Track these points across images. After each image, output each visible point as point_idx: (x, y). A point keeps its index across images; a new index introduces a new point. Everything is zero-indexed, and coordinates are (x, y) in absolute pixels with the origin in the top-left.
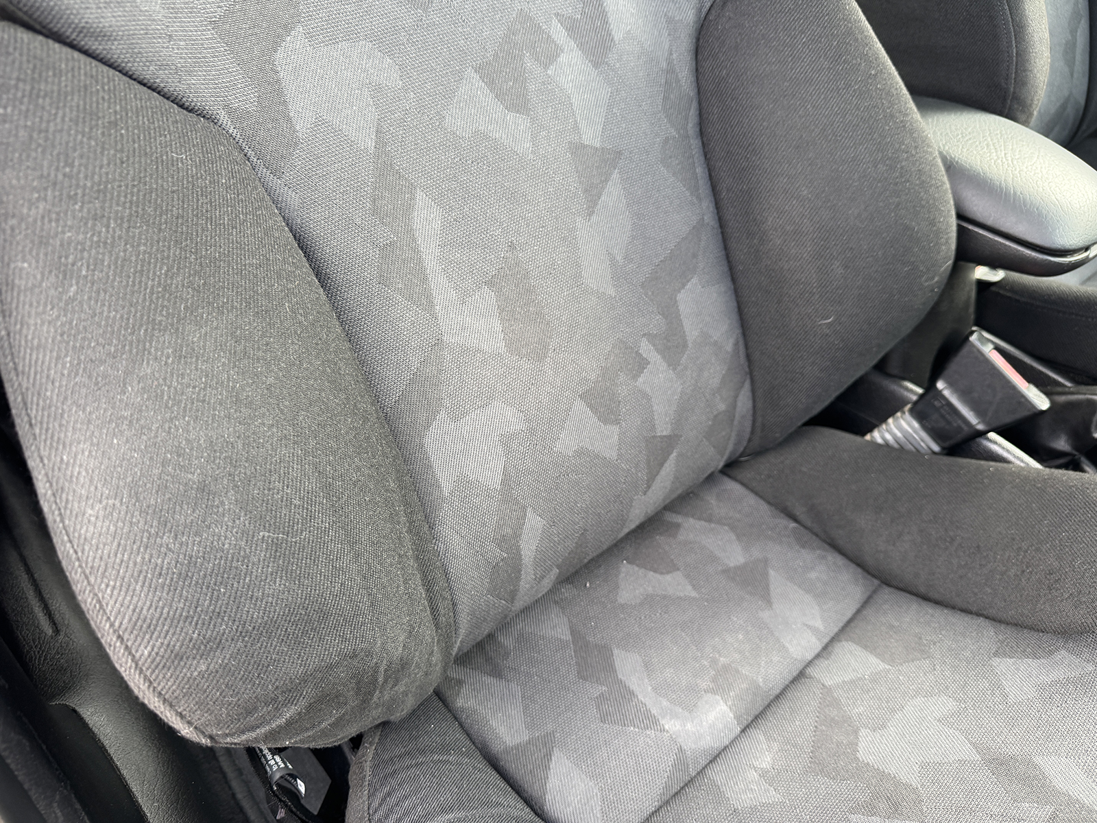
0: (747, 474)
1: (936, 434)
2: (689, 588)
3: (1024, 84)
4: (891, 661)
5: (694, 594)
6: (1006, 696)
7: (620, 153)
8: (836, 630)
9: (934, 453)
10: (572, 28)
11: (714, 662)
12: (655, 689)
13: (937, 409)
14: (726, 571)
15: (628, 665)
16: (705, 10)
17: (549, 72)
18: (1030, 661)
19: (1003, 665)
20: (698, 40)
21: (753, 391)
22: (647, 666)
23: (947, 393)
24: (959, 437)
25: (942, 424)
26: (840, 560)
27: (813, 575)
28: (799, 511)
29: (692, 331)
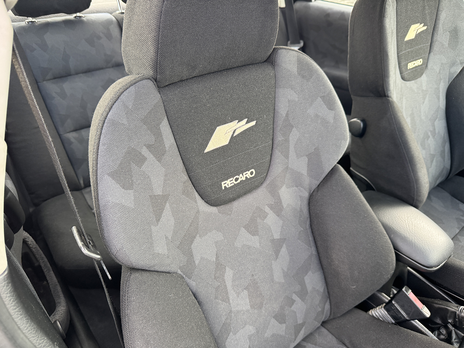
0: (329, 326)
1: (393, 317)
7: (286, 239)
16: (312, 192)
17: (264, 222)
21: (330, 303)
23: (396, 305)
24: (401, 320)
25: (395, 315)
29: (309, 288)
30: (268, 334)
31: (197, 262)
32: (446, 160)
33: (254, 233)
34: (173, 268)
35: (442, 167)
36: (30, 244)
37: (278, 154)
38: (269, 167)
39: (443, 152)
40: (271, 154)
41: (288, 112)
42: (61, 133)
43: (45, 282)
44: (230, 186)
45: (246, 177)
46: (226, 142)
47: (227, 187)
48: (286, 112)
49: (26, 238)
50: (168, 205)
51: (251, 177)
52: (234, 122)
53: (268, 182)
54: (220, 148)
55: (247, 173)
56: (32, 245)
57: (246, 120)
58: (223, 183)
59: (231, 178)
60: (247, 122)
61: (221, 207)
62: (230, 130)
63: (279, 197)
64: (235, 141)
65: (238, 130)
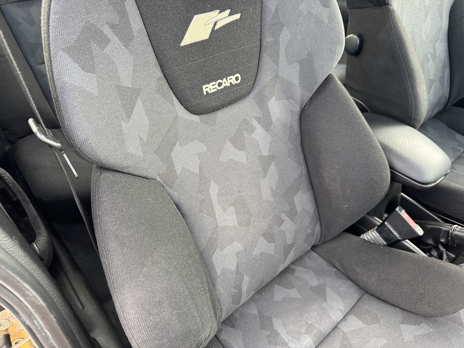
0: (319, 250)
1: (385, 239)
2: (298, 294)
3: (418, 115)
4: (366, 324)
5: (300, 297)
6: (403, 339)
7: (274, 156)
8: (349, 310)
9: (384, 245)
10: (259, 121)
11: (307, 322)
12: (286, 333)
13: (385, 231)
14: (311, 288)
15: (278, 325)
16: (303, 106)
17: (252, 136)
18: (412, 326)
19: (404, 327)
20: (301, 115)
21: (321, 225)
22: (284, 324)
23: (388, 226)
24: (393, 241)
25: (387, 236)
26: (351, 283)
27: (341, 289)
28: (337, 265)
29: (299, 208)
30: (257, 252)
31: (178, 172)
32: (444, 88)
33: (241, 147)
34: (151, 173)
35: (441, 95)
36: (6, 179)
37: (266, 58)
38: (257, 74)
39: (443, 78)
40: (259, 58)
41: (277, 6)
42: (33, 64)
43: (26, 218)
44: (212, 91)
45: (231, 83)
46: (205, 36)
47: (210, 92)
48: (275, 7)
49: (2, 173)
50: (139, 101)
51: (237, 84)
52: (215, 11)
53: (255, 91)
54: (199, 42)
55: (232, 79)
56: (8, 180)
57: (229, 11)
58: (204, 87)
59: (213, 82)
60: (230, 14)
61: (203, 116)
62: (210, 21)
63: (268, 109)
64: (216, 35)
65: (219, 23)
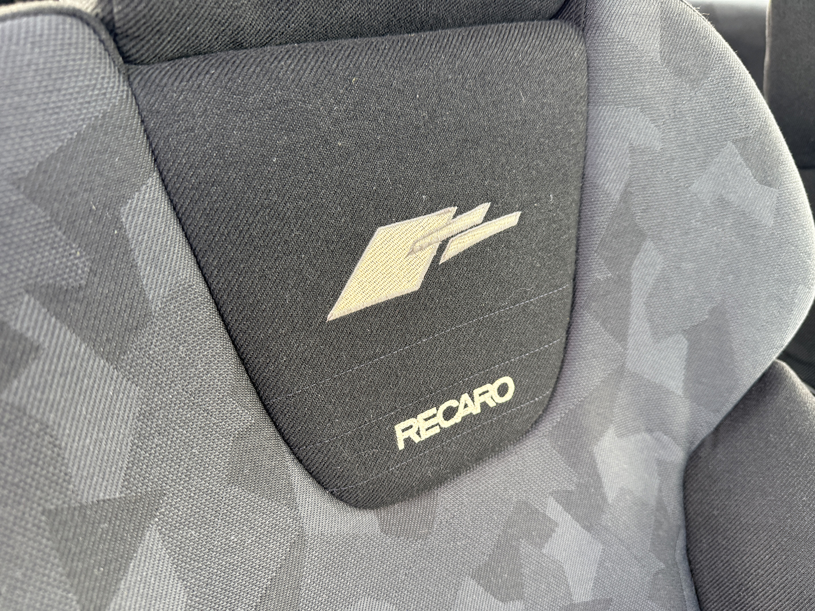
7: (611, 599)
10: (567, 501)
16: (694, 447)
17: (544, 551)
33: (509, 591)
38: (561, 368)
40: (570, 324)
41: (628, 185)
45: (484, 405)
46: (411, 282)
48: (622, 188)
50: (151, 537)
52: (442, 211)
54: (387, 304)
57: (486, 206)
58: (398, 428)
59: (428, 408)
60: (490, 216)
61: (391, 509)
62: (428, 240)
63: (593, 465)
64: (443, 279)
65: (455, 243)
